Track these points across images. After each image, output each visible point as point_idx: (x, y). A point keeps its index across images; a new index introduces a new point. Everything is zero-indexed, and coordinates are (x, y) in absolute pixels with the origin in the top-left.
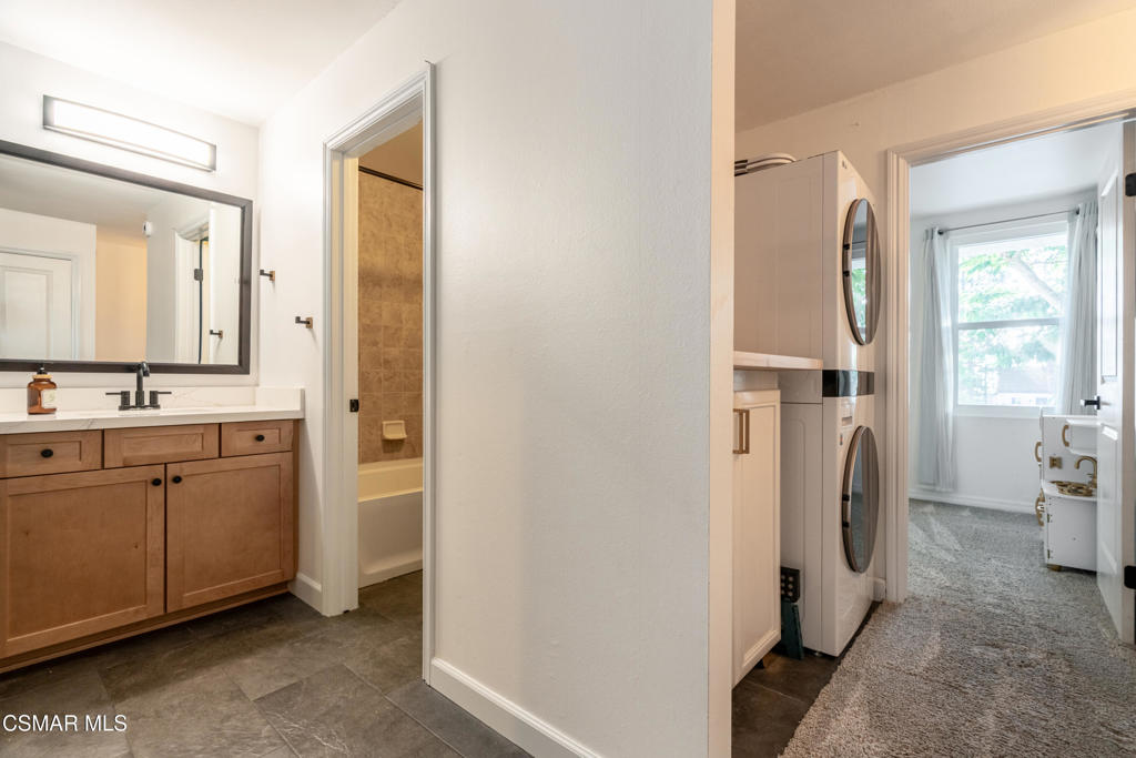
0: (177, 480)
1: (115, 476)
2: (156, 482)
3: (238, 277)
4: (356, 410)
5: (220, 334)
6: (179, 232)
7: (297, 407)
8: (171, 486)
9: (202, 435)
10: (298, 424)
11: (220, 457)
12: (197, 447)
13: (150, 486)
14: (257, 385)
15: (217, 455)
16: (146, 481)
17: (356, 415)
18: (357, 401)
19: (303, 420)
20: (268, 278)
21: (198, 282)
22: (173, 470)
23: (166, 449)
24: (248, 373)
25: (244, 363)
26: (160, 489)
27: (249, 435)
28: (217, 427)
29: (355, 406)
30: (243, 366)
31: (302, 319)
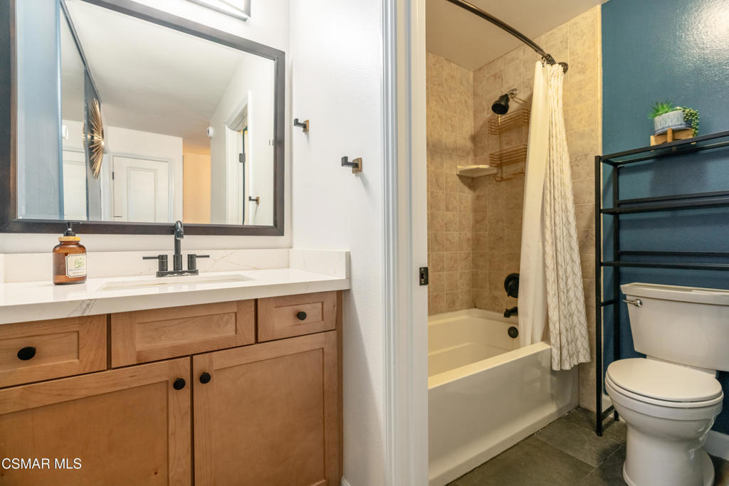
0: (205, 378)
1: (124, 378)
2: (179, 384)
3: (272, 138)
4: (426, 283)
5: (257, 200)
6: (227, 124)
7: (342, 275)
8: (198, 386)
9: (236, 313)
10: (342, 297)
11: (257, 342)
12: (229, 331)
13: (172, 390)
14: (291, 247)
15: (253, 340)
16: (167, 382)
17: (425, 287)
18: (426, 269)
19: (348, 291)
20: (302, 129)
21: (242, 164)
22: (201, 364)
23: (193, 337)
24: (282, 234)
25: (278, 226)
26: (186, 391)
27: (289, 311)
28: (253, 303)
29: (424, 275)
30: (277, 228)
31: (350, 160)
